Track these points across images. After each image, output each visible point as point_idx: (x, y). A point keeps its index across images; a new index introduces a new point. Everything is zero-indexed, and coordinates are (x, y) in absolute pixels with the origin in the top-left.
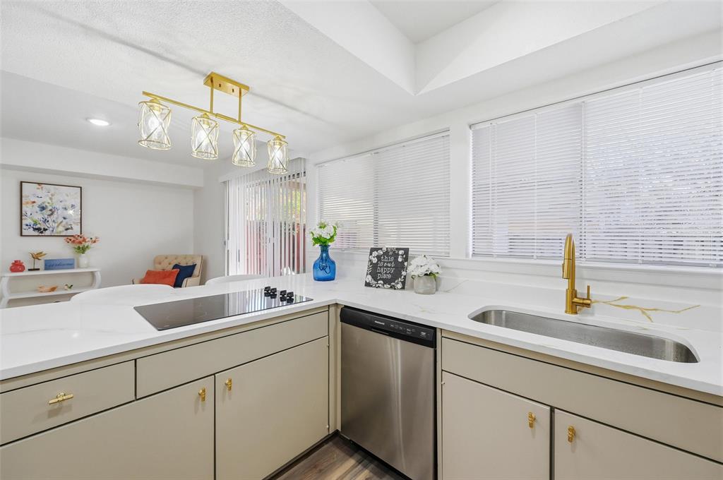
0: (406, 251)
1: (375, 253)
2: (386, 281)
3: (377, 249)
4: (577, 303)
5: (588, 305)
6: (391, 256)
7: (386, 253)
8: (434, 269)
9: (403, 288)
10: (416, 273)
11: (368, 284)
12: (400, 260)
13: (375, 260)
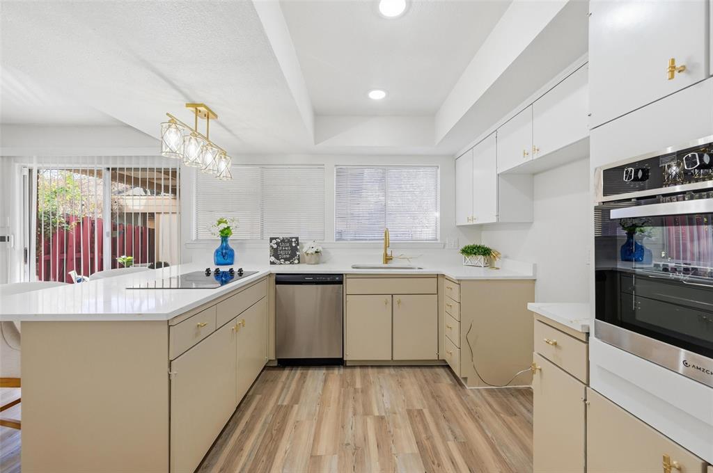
0: (297, 239)
1: (274, 241)
2: (286, 259)
3: (275, 239)
4: (388, 259)
5: (391, 259)
6: (287, 242)
7: (283, 241)
8: (320, 249)
9: (299, 263)
10: (309, 252)
11: (272, 263)
12: (294, 245)
13: (275, 246)
